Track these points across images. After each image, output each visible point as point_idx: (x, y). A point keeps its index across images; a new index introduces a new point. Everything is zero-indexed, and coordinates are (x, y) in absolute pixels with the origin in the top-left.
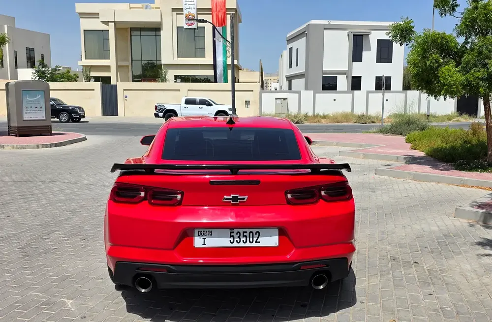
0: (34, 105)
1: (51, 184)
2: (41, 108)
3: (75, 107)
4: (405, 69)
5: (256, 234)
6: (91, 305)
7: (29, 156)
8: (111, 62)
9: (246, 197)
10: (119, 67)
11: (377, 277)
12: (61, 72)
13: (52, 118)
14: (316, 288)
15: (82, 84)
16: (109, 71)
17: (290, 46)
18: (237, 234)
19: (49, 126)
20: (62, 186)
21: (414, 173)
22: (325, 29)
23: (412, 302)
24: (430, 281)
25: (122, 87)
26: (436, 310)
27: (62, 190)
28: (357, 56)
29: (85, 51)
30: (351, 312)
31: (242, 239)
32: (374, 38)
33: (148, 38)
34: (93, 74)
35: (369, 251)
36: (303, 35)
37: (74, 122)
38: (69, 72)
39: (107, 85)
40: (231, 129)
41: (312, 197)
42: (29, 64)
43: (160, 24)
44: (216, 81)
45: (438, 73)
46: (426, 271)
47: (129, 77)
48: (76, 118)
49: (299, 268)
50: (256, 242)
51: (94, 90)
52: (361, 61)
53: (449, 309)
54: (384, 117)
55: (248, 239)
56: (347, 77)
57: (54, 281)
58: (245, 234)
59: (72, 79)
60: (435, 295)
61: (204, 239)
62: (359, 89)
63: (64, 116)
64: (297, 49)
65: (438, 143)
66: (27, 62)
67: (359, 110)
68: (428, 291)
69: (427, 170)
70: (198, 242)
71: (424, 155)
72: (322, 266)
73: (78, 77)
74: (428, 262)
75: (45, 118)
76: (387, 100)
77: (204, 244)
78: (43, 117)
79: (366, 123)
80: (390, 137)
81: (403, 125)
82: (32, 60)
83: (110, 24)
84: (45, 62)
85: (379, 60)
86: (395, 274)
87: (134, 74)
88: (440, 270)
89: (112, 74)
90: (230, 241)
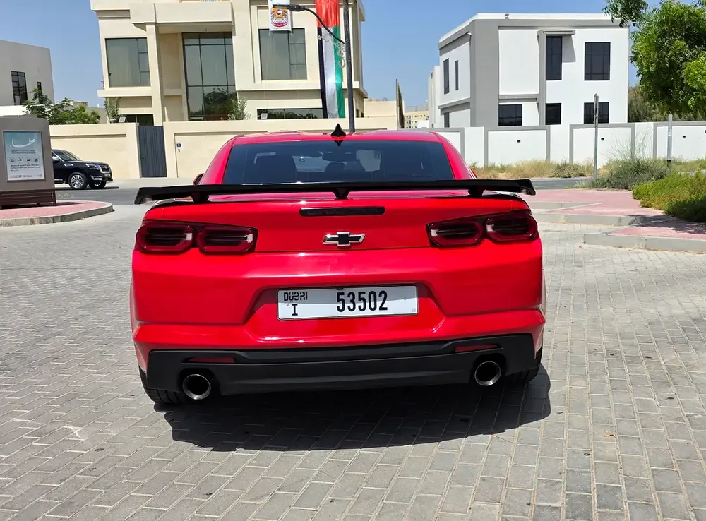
0: (24, 157)
1: (53, 272)
2: (36, 160)
3: (95, 164)
4: (632, 91)
5: (380, 295)
6: (113, 432)
7: (19, 236)
8: (152, 90)
9: (362, 236)
10: (165, 98)
11: (585, 379)
12: (70, 109)
13: (57, 182)
14: (483, 384)
15: (106, 127)
16: (150, 105)
17: (444, 57)
18: (349, 296)
19: (50, 190)
20: (70, 273)
21: (646, 237)
22: (500, 27)
23: (640, 409)
24: (669, 380)
25: (172, 128)
26: (677, 419)
27: (69, 279)
28: (553, 71)
29: (110, 75)
30: (542, 426)
31: (357, 305)
32: (580, 40)
33: (211, 49)
34: (124, 111)
35: (572, 344)
36: (465, 38)
37: (93, 187)
38: (83, 109)
39: (147, 127)
40: (339, 143)
41: (471, 236)
42: (18, 98)
43: (231, 25)
44: (325, 116)
45: (680, 73)
46: (664, 368)
47: (182, 114)
48: (98, 182)
49: (452, 350)
50: (381, 308)
51: (125, 135)
52: (559, 78)
53: (699, 416)
54: (598, 168)
55: (367, 304)
56: (538, 104)
57: (53, 402)
58: (362, 296)
59: (89, 120)
60: (677, 398)
61: (295, 305)
62: (558, 121)
63: (78, 180)
64: (457, 62)
65: (685, 195)
66: (14, 95)
67: (559, 156)
68: (667, 394)
69: (668, 233)
70: (285, 311)
71: (662, 214)
72: (490, 346)
73: (99, 117)
74: (667, 357)
75: (43, 178)
76: (603, 139)
77: (295, 314)
78: (41, 176)
79: (570, 177)
80: (608, 193)
81: (629, 173)
82: (22, 92)
83: (148, 27)
84: (44, 93)
85: (589, 76)
86: (613, 374)
87: (191, 110)
88: (686, 366)
89: (156, 110)
90: (338, 307)
